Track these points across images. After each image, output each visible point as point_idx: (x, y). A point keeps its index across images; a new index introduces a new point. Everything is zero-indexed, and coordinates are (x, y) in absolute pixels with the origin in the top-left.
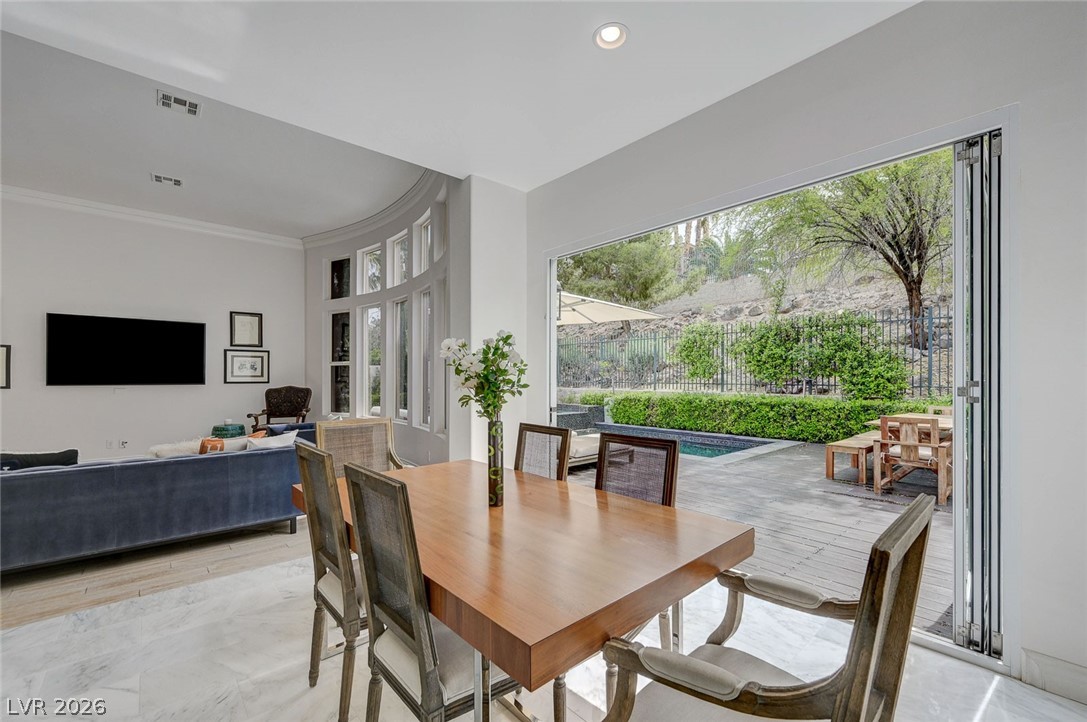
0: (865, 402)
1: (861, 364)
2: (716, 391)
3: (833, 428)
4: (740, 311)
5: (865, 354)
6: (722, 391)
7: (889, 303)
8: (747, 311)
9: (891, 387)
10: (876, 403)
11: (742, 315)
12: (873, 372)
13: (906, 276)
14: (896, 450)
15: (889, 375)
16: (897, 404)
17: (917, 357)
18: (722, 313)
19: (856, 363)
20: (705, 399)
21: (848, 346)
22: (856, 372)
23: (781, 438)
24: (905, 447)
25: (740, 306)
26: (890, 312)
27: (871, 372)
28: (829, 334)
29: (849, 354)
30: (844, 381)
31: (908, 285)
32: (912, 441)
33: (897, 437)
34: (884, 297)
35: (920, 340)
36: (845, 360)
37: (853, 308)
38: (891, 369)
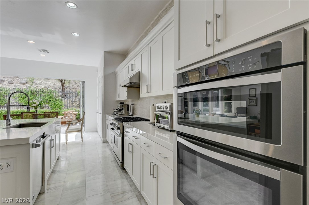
0: (55, 110)
1: (54, 102)
4: (4, 81)
5: (55, 99)
7: (56, 86)
8: (7, 82)
9: (61, 107)
10: (58, 110)
11: (5, 83)
13: (62, 82)
15: (60, 104)
16: (62, 110)
17: (64, 100)
19: (53, 101)
21: (51, 97)
22: (53, 103)
26: (56, 88)
27: (56, 103)
28: (46, 94)
29: (52, 99)
30: (50, 105)
31: (62, 84)
32: (70, 115)
33: (67, 115)
34: (54, 84)
35: (64, 96)
36: (50, 101)
37: (46, 86)
38: (60, 103)
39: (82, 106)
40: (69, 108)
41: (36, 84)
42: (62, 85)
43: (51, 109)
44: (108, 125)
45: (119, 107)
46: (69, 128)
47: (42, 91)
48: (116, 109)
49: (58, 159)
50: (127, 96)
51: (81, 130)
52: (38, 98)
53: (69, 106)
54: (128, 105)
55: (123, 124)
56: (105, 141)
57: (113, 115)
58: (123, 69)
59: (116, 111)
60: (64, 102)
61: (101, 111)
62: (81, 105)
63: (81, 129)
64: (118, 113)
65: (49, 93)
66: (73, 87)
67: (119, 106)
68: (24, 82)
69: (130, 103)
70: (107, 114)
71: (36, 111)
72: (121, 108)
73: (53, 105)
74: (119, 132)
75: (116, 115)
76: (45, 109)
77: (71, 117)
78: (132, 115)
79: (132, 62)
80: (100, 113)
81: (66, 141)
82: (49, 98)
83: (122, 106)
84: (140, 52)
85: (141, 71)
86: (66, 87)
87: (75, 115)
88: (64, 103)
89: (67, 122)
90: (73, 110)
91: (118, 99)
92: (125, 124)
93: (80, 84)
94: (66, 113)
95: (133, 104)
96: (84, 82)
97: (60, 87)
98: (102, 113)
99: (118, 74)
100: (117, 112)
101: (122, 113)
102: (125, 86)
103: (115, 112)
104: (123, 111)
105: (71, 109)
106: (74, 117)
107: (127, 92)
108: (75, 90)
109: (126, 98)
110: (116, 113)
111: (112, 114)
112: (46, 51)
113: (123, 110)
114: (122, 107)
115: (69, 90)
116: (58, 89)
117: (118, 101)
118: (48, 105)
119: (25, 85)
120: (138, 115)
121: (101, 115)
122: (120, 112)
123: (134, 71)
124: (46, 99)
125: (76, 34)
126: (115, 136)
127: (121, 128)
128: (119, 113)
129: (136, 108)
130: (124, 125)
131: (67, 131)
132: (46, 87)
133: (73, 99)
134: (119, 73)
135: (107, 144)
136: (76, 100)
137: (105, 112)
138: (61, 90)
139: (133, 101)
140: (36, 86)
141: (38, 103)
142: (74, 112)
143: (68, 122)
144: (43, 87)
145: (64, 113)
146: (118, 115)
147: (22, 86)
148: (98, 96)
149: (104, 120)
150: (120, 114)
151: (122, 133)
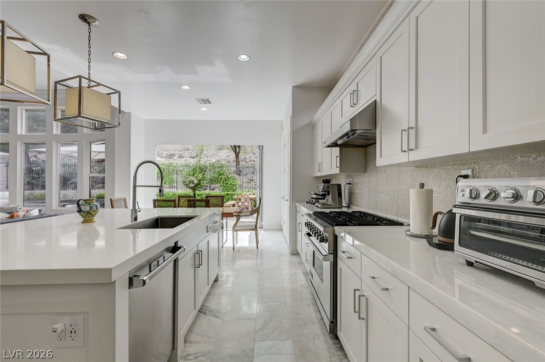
0: (227, 193)
1: (226, 180)
2: (174, 190)
3: (218, 201)
4: (174, 155)
5: (227, 177)
6: (177, 190)
7: (229, 158)
8: (177, 156)
9: (234, 187)
10: (230, 193)
11: (175, 157)
12: (229, 183)
13: (236, 152)
14: (240, 204)
15: (233, 184)
17: (238, 178)
18: (165, 155)
19: (224, 180)
20: (171, 194)
21: (222, 174)
22: (224, 183)
23: (201, 207)
24: (242, 203)
25: (174, 152)
26: (229, 162)
28: (217, 170)
29: (223, 177)
30: (221, 186)
31: (236, 154)
32: (244, 201)
33: (240, 200)
34: (227, 156)
35: (239, 173)
36: (221, 179)
37: (218, 158)
38: (233, 182)
39: (259, 187)
40: (244, 189)
41: (207, 157)
42: (236, 157)
43: (222, 191)
44: (299, 223)
45: (321, 190)
46: (238, 224)
47: (212, 166)
48: (315, 194)
49: (216, 280)
50: (338, 166)
51: (255, 228)
52: (207, 175)
53: (244, 186)
54: (339, 186)
55: (334, 230)
56: (295, 253)
57: (309, 205)
58: (329, 113)
59: (315, 196)
60: (239, 181)
61: (287, 197)
62: (258, 185)
63: (256, 226)
64: (318, 201)
65: (220, 168)
66: (251, 159)
67: (321, 187)
68: (194, 155)
69: (343, 181)
70: (297, 202)
71: (194, 194)
72: (325, 191)
73: (224, 185)
74: (325, 247)
75: (314, 204)
76: (215, 191)
77: (246, 204)
78: (348, 207)
79: (353, 87)
80: (286, 199)
81: (234, 246)
82: (220, 175)
83: (328, 187)
84: (375, 53)
85: (378, 101)
86: (242, 159)
87: (251, 200)
88: (239, 183)
89: (234, 214)
90: (249, 193)
91: (319, 174)
92: (340, 231)
93: (257, 151)
94: (239, 197)
95: (350, 184)
96: (261, 148)
97: (234, 160)
98: (289, 199)
99: (317, 126)
100: (316, 199)
101: (327, 201)
102: (335, 145)
103: (312, 198)
104: (329, 198)
105: (247, 190)
106: (250, 203)
107: (338, 158)
108: (252, 163)
109: (337, 171)
110: (314, 200)
111: (307, 202)
112: (207, 100)
113: (329, 194)
114: (328, 190)
115: (244, 163)
116: (232, 162)
117: (317, 178)
118: (219, 185)
119: (195, 160)
120: (362, 206)
121: (287, 204)
122: (324, 199)
123: (357, 107)
124: (216, 176)
125: (244, 57)
126: (314, 252)
127: (331, 239)
128: (321, 201)
129: (357, 190)
130: (337, 233)
131: (235, 229)
132: (218, 161)
133: (249, 176)
134: (320, 123)
135: (299, 259)
136: (253, 178)
137: (295, 198)
138: (234, 164)
139: (349, 176)
140: (206, 160)
141: (196, 182)
142: (250, 196)
143: (236, 212)
144: (214, 160)
145: (236, 197)
146: (318, 205)
147: (192, 160)
148: (283, 170)
149: (294, 213)
150: (323, 204)
151: (332, 252)
